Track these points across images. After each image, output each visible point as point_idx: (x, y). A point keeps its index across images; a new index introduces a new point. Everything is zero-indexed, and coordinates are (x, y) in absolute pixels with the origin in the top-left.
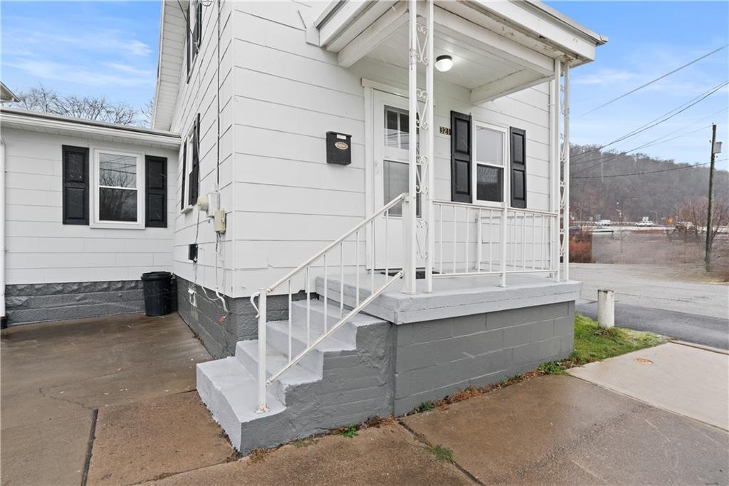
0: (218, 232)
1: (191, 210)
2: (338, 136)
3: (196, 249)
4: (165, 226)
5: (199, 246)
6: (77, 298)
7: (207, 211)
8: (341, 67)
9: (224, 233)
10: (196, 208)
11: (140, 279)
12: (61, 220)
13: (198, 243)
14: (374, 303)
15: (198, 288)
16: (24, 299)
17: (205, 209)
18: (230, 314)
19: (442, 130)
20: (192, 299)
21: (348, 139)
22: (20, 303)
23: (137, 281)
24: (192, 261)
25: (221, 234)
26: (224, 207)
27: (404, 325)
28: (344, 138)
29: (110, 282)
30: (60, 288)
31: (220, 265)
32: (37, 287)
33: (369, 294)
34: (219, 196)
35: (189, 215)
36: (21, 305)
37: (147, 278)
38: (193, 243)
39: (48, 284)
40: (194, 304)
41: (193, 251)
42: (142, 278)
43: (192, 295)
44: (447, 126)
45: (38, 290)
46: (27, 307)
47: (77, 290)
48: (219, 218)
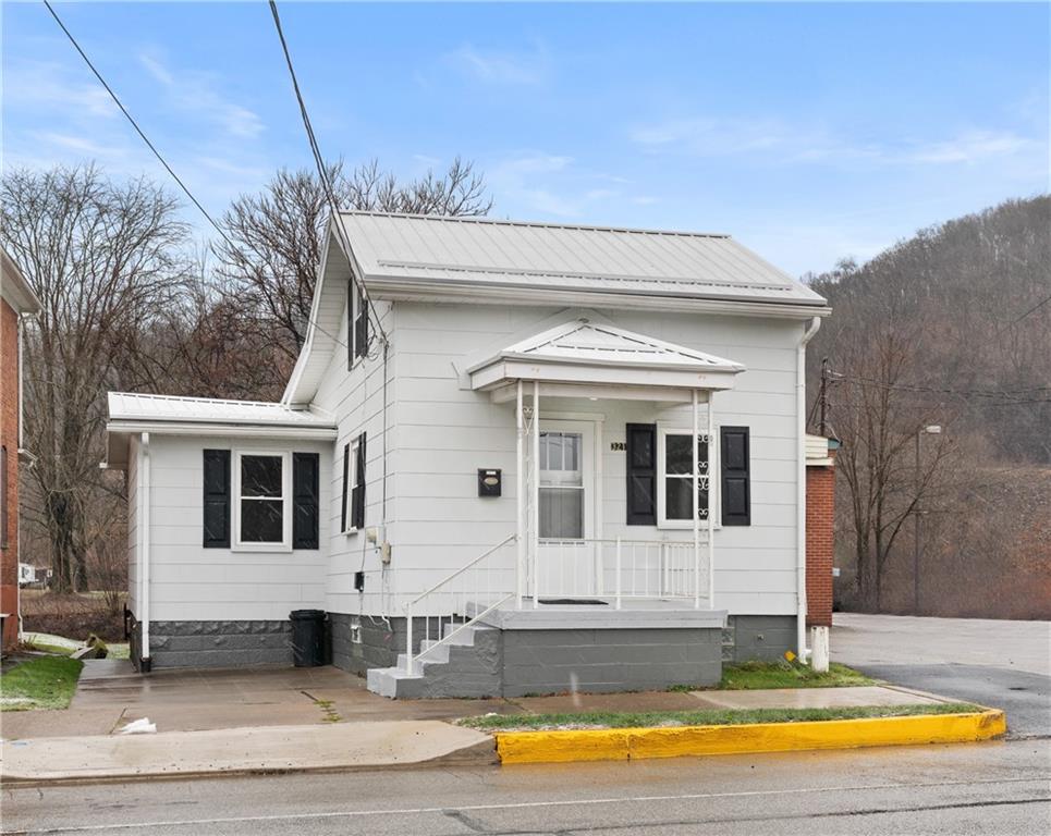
0: (384, 562)
1: (356, 534)
2: (488, 473)
3: (362, 577)
4: (316, 547)
5: (366, 575)
6: (217, 641)
7: (375, 543)
8: (495, 404)
9: (389, 562)
10: (361, 533)
11: (289, 619)
12: (202, 543)
13: (364, 570)
14: (489, 615)
15: (364, 619)
16: (165, 638)
17: (373, 540)
18: (394, 633)
19: (615, 446)
20: (356, 636)
21: (498, 474)
22: (161, 644)
23: (282, 622)
24: (358, 591)
25: (386, 563)
26: (390, 540)
27: (508, 630)
28: (494, 473)
29: (251, 622)
30: (199, 627)
31: (386, 591)
32: (177, 624)
33: (485, 608)
34: (385, 530)
35: (353, 539)
36: (162, 647)
37: (297, 617)
38: (358, 571)
39: (189, 622)
40: (359, 641)
41: (360, 579)
42: (290, 617)
43: (356, 631)
44: (622, 439)
45: (178, 628)
46: (167, 649)
47: (216, 631)
48: (385, 548)
